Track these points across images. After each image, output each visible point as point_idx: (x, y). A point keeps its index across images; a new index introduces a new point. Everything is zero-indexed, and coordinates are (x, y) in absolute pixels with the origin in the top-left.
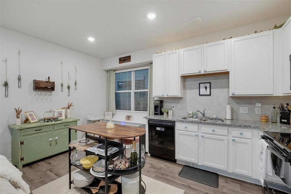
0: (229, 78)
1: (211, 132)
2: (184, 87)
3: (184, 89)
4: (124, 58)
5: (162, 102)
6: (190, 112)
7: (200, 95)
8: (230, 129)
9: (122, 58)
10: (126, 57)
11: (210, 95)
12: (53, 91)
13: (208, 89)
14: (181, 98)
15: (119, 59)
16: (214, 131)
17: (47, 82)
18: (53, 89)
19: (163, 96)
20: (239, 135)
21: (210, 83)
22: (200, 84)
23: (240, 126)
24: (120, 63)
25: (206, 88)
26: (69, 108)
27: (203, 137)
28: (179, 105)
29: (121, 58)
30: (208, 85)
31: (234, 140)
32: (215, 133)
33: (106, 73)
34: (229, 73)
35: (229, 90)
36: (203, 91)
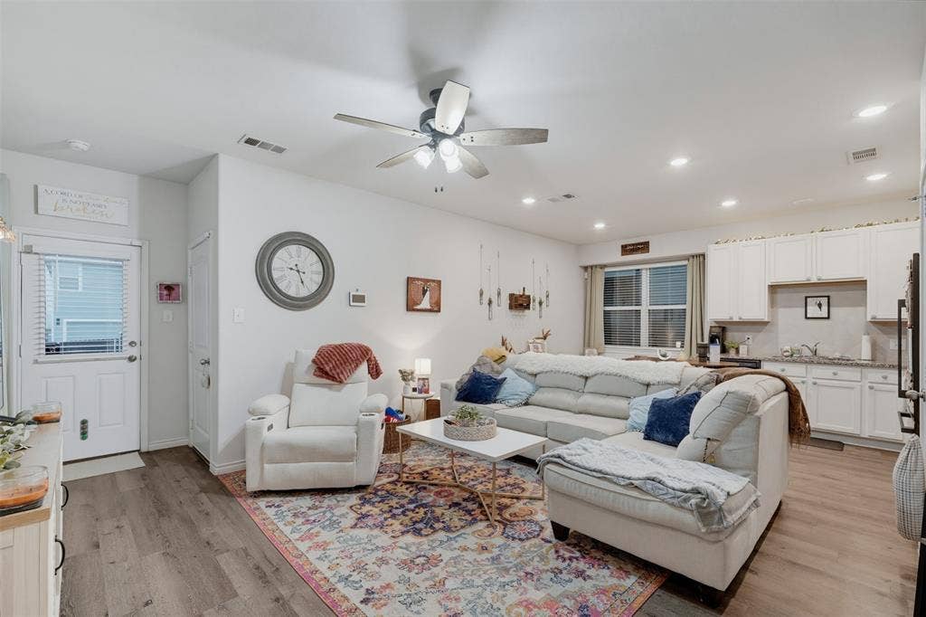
0: (866, 290)
1: (832, 377)
2: (773, 303)
3: (772, 307)
4: (633, 245)
5: (724, 329)
6: (787, 348)
7: (806, 318)
8: (865, 370)
9: (630, 245)
10: (639, 244)
11: (828, 318)
12: (527, 311)
13: (825, 308)
14: (766, 323)
15: (622, 246)
16: (835, 374)
17: (521, 296)
18: (528, 307)
19: (731, 318)
20: (882, 380)
21: (828, 297)
22: (806, 298)
23: (883, 367)
24: (622, 255)
25: (820, 305)
26: (545, 338)
27: (815, 384)
28: (761, 336)
29: (626, 246)
30: (824, 301)
31: (871, 388)
32: (837, 377)
33: (583, 270)
34: (866, 284)
35: (866, 311)
36: (813, 311)
